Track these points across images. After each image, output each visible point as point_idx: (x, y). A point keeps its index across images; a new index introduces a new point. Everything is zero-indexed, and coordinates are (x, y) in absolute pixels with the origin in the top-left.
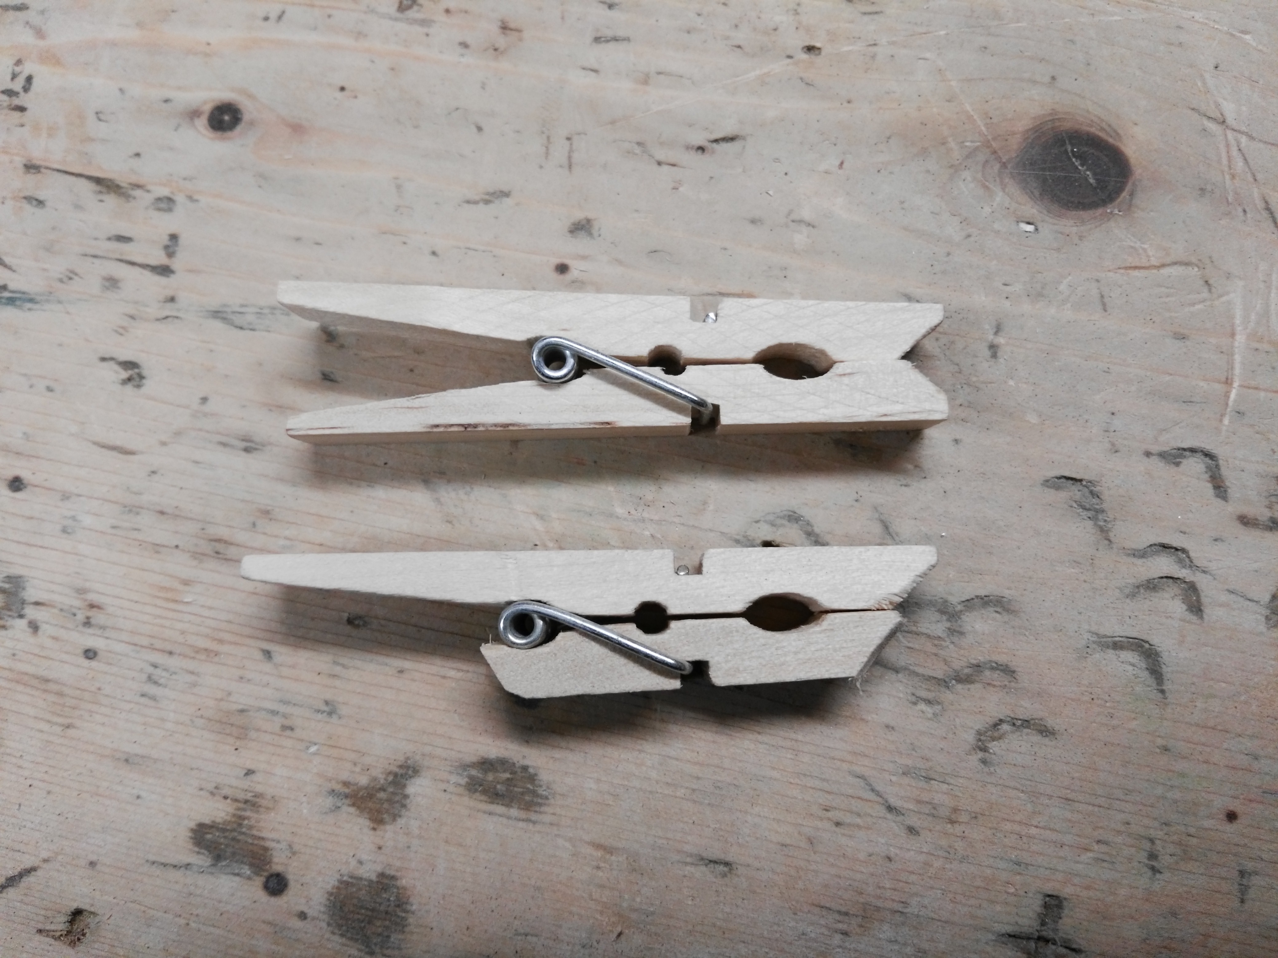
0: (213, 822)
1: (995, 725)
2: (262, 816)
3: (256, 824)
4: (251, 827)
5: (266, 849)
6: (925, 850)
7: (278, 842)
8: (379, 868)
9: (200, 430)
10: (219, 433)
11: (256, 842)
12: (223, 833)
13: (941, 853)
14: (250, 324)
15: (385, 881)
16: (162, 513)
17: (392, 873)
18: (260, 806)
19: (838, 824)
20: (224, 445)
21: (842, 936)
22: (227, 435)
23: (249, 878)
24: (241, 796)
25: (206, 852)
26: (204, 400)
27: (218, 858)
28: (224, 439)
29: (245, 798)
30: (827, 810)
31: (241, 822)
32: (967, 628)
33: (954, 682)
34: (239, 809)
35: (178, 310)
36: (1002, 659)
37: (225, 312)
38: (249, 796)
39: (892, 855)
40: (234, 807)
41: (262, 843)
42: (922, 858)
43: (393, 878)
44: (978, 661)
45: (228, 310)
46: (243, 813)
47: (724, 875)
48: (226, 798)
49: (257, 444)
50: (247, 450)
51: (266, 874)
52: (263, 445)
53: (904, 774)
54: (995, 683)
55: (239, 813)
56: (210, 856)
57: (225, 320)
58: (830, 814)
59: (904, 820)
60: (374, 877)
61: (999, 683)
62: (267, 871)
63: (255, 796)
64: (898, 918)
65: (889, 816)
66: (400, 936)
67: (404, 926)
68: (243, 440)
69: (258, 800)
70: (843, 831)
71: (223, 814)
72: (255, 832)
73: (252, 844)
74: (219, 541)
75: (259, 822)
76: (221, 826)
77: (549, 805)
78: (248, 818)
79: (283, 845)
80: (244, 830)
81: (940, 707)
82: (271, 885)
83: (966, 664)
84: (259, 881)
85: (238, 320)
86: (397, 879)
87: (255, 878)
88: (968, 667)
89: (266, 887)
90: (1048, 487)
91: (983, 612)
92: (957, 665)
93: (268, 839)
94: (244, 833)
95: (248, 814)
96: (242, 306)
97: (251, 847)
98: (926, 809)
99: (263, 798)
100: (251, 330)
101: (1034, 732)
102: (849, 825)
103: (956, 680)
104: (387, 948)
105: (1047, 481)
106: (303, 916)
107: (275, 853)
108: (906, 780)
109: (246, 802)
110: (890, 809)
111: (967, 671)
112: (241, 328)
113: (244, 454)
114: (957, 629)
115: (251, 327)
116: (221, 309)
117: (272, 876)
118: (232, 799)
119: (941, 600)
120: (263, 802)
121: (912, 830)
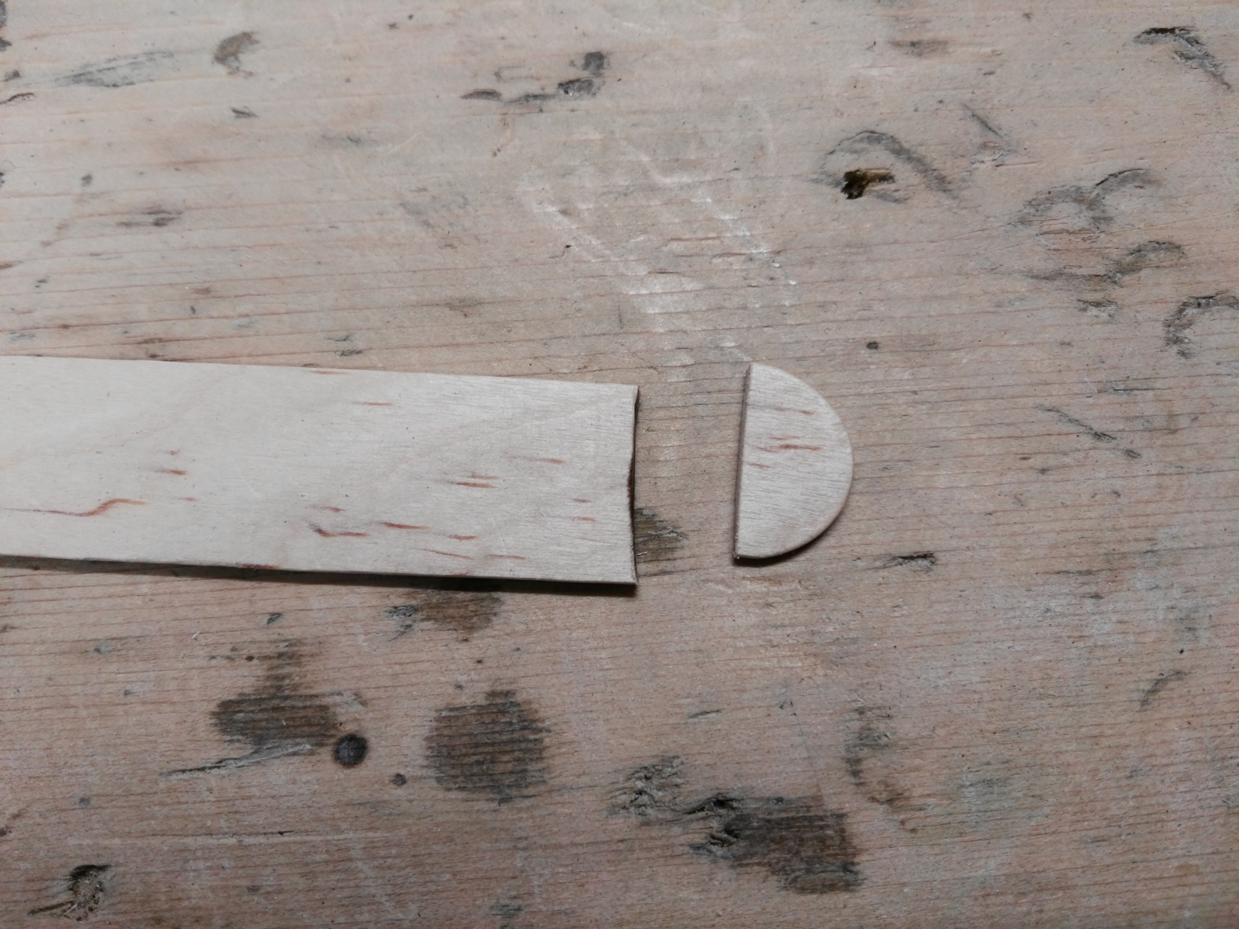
0: (241, 695)
1: (1181, 311)
2: (309, 668)
3: (302, 681)
4: (295, 687)
5: (324, 708)
6: (1154, 472)
7: (340, 694)
8: (486, 687)
9: (91, 215)
10: (116, 213)
11: (308, 703)
12: (260, 705)
13: (1172, 470)
14: (125, 78)
15: (499, 701)
16: (66, 327)
17: (506, 688)
18: (301, 655)
19: (1043, 471)
20: (127, 225)
21: (1093, 601)
22: (128, 213)
23: (312, 753)
24: (271, 650)
25: (241, 737)
26: (87, 179)
27: (259, 741)
28: (125, 219)
29: (277, 650)
30: (1024, 459)
31: (280, 683)
32: (1111, 212)
33: (1119, 275)
34: (272, 668)
35: (27, 85)
36: (1162, 236)
37: (90, 73)
38: (282, 647)
39: (1118, 488)
40: (265, 667)
41: (317, 702)
42: (1153, 481)
43: (507, 694)
44: (1137, 245)
45: (93, 69)
46: (280, 672)
47: (928, 570)
48: (250, 658)
49: (169, 213)
50: (158, 224)
51: (333, 740)
52: (180, 213)
53: (1100, 392)
54: (1164, 264)
55: (274, 672)
56: (248, 741)
57: (90, 81)
58: (1031, 462)
59: (1118, 445)
60: (481, 700)
61: (1170, 263)
62: (333, 736)
63: (290, 645)
64: (1151, 560)
65: (1101, 444)
66: (540, 765)
67: (541, 751)
68: (150, 213)
69: (295, 649)
70: (1051, 477)
71: (251, 681)
72: (303, 691)
73: (305, 708)
74: (151, 341)
75: (305, 676)
76: (253, 697)
77: (682, 548)
78: (289, 676)
79: (348, 697)
80: (287, 693)
81: (1113, 307)
82: (344, 753)
83: (1126, 252)
84: (326, 753)
85: (107, 78)
86: (514, 694)
87: (321, 750)
88: (1128, 255)
89: (337, 757)
90: (1142, 43)
91: (1124, 189)
92: (1115, 254)
93: (324, 695)
94: (287, 698)
95: (287, 670)
96: (109, 61)
97: (302, 713)
98: (1138, 425)
99: (305, 644)
100: (128, 84)
101: (1224, 307)
102: (1057, 468)
103: (1120, 272)
104: (527, 787)
105: (1139, 37)
106: (400, 780)
107: (338, 710)
108: (1103, 399)
109: (280, 655)
110: (1099, 436)
111: (1129, 259)
112: (115, 86)
113: (156, 229)
114: (1102, 215)
115: (127, 81)
116: (82, 71)
117: (342, 741)
118: (258, 658)
119: (1073, 189)
120: (305, 649)
121: (1131, 454)
